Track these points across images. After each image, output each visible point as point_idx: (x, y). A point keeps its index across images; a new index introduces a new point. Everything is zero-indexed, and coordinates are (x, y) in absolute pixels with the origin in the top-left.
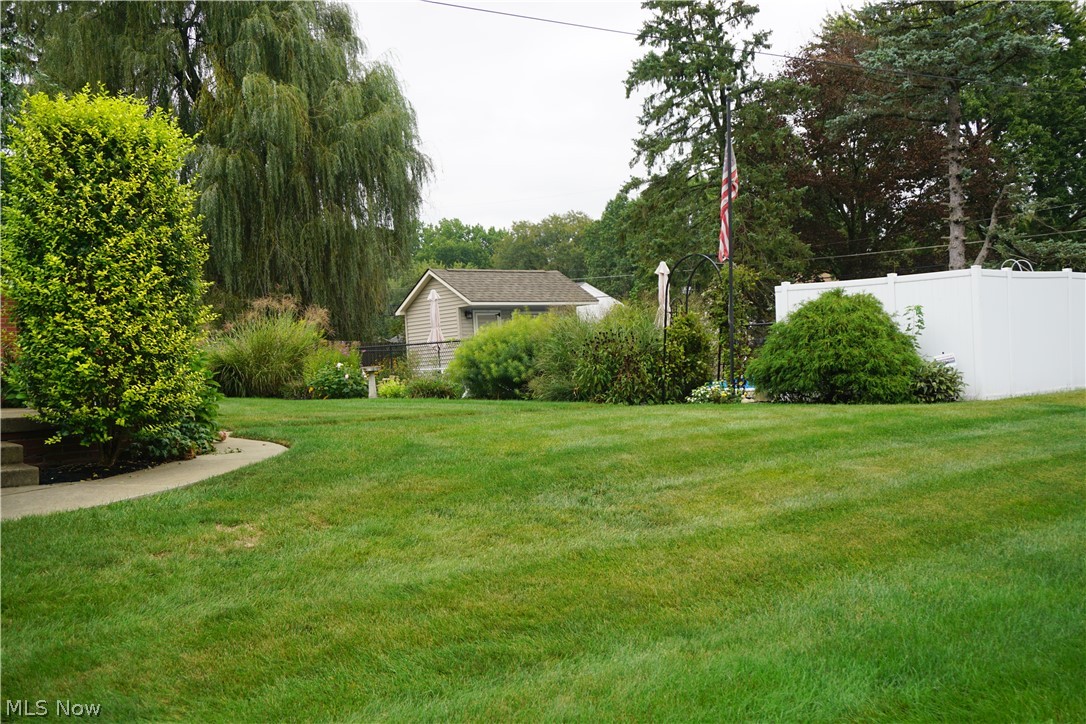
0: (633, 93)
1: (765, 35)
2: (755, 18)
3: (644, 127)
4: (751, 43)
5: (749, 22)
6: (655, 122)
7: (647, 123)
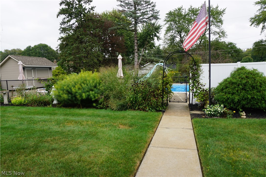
0: (59, 17)
1: (94, 7)
2: (91, 3)
3: (61, 25)
4: (90, 9)
5: (89, 4)
6: (63, 25)
7: (62, 25)
